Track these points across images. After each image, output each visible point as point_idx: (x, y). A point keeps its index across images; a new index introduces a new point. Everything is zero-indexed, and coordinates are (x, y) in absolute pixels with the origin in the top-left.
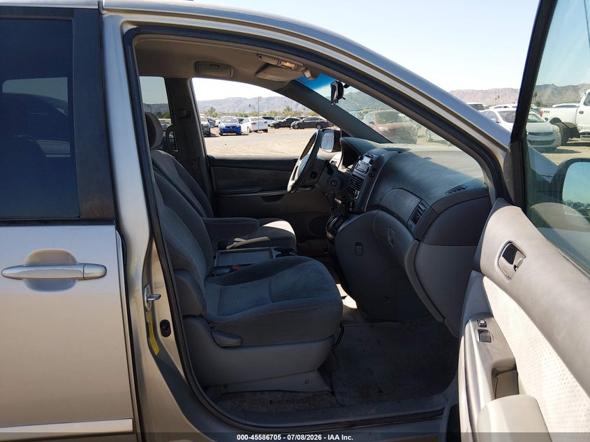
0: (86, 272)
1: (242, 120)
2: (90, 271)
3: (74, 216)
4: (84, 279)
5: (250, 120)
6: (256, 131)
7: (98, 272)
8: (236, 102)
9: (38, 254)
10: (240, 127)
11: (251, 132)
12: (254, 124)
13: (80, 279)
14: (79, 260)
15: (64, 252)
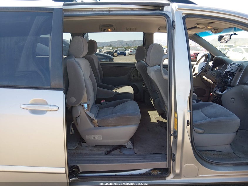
0: (51, 108)
1: (126, 50)
2: (53, 108)
3: (49, 87)
4: (50, 111)
5: (130, 50)
6: (132, 55)
7: (56, 108)
8: (121, 42)
9: (34, 100)
10: (126, 53)
11: (130, 55)
12: (131, 51)
13: (49, 111)
14: (49, 103)
15: (43, 100)
